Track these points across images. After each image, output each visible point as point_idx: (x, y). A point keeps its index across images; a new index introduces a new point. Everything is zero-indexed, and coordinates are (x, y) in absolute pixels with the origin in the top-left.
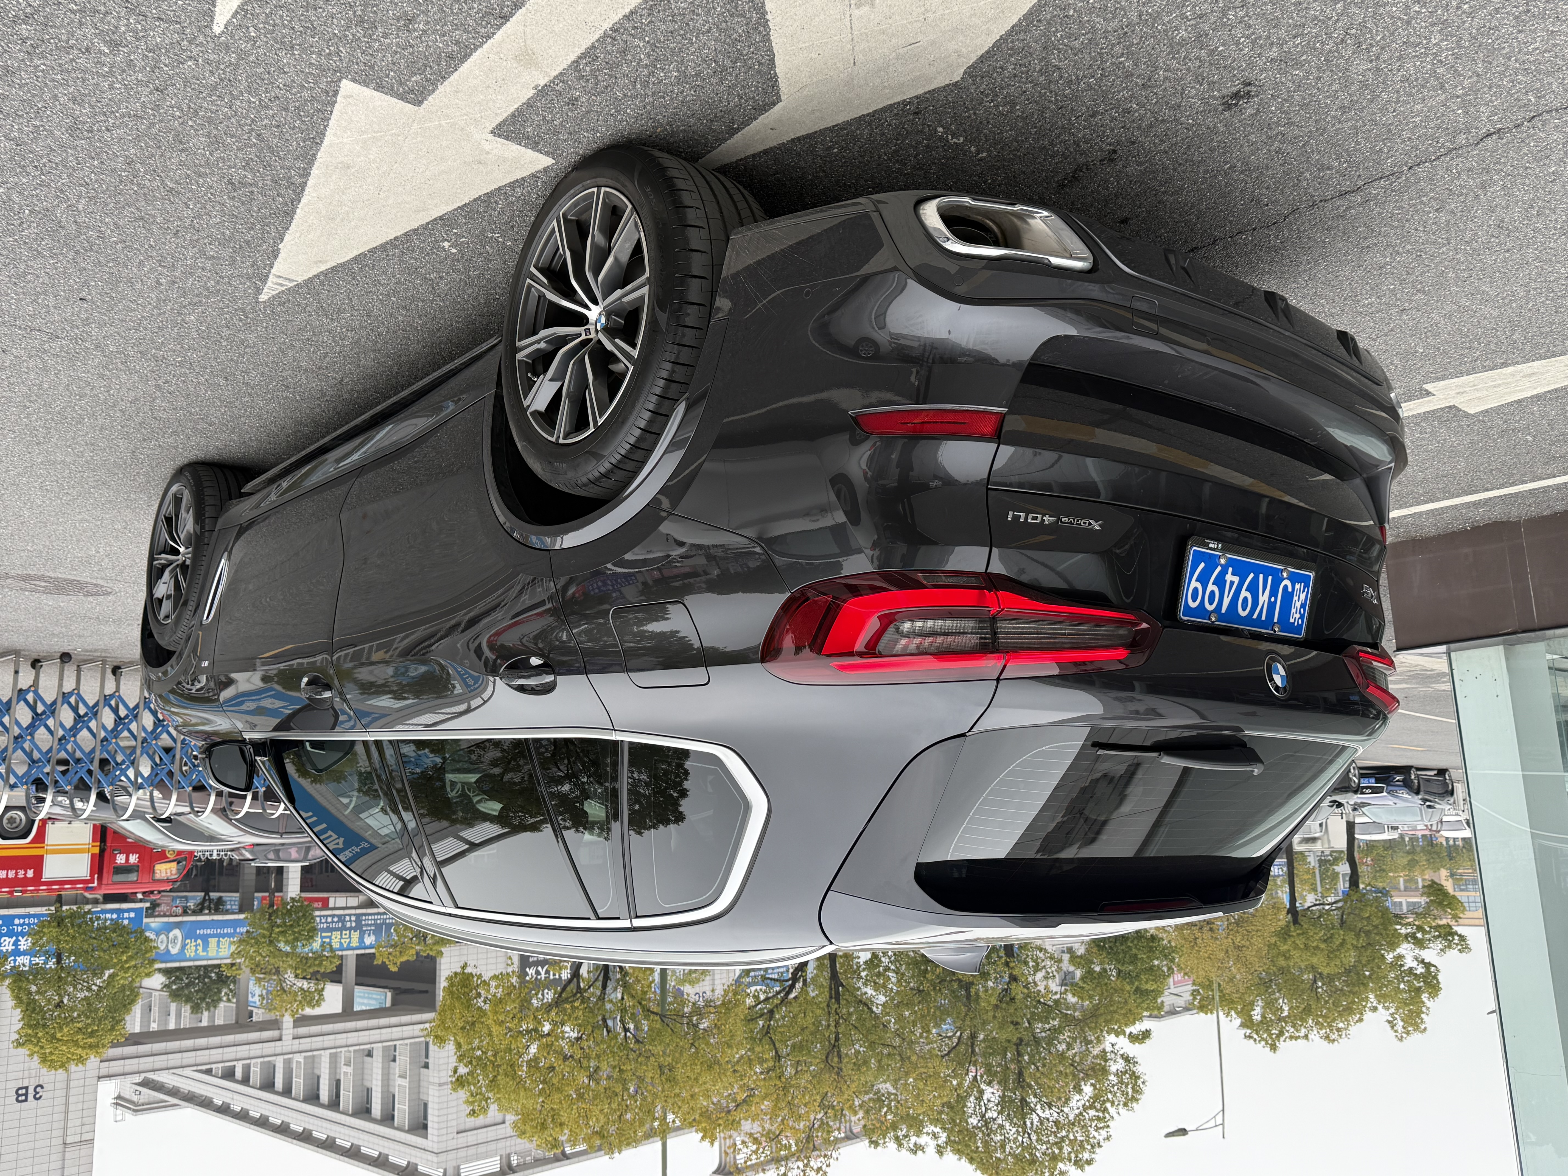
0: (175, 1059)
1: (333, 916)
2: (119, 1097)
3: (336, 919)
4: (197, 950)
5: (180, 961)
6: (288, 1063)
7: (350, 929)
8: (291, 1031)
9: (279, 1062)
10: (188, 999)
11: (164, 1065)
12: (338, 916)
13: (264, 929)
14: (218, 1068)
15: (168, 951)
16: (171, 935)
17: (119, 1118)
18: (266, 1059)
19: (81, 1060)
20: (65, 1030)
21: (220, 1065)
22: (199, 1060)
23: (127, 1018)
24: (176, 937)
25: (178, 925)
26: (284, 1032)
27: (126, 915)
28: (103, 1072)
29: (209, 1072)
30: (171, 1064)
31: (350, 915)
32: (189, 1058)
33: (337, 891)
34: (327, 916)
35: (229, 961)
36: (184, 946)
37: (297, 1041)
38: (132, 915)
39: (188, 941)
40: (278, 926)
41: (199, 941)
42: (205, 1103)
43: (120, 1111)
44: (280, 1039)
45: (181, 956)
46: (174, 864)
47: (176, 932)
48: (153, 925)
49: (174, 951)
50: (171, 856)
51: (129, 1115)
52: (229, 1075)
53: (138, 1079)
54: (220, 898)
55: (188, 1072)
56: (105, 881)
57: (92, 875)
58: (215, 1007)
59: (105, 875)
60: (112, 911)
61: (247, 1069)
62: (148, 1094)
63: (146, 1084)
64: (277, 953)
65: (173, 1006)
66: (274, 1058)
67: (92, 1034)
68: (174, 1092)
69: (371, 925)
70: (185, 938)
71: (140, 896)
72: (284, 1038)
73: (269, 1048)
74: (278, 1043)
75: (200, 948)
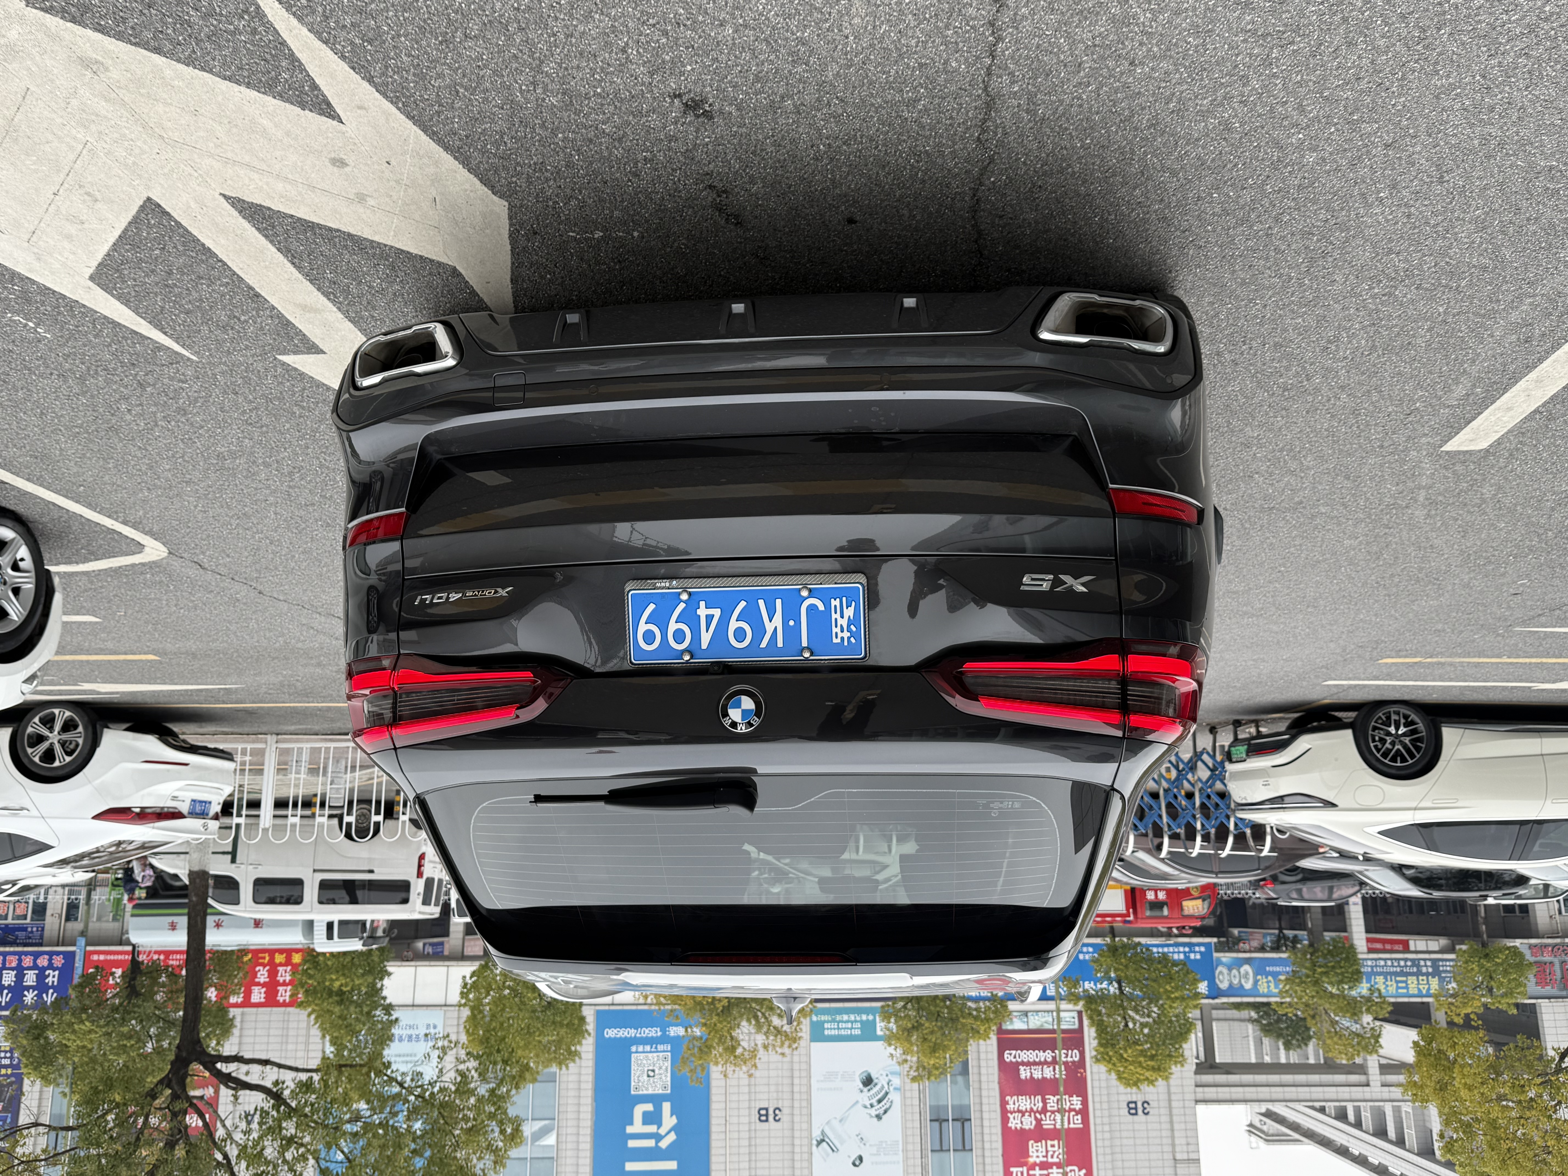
0: (1291, 1092)
1: (1406, 960)
2: (1251, 1125)
3: (1409, 963)
4: (1269, 987)
5: (1255, 996)
6: (1397, 1111)
7: (1427, 974)
8: (1378, 1077)
9: (1388, 1108)
10: (1279, 1036)
11: (1281, 1097)
12: (1411, 960)
13: (1306, 968)
14: (1330, 1106)
15: (1242, 986)
16: (1242, 970)
17: (1254, 1145)
18: (1377, 1104)
19: (1152, 1082)
20: (1130, 1051)
21: (1332, 1104)
22: (1315, 1096)
23: (1184, 1046)
24: (1247, 973)
25: (1248, 961)
26: (1371, 1078)
27: (1197, 949)
28: (1200, 1096)
29: (1322, 1110)
30: (1288, 1096)
31: (1425, 960)
32: (1304, 1092)
33: (1419, 934)
34: (1399, 960)
35: (1278, 999)
36: (1256, 982)
37: (1386, 1089)
38: (1203, 949)
39: (1259, 977)
40: (1320, 967)
41: (1270, 978)
42: (1325, 1143)
43: (1253, 1138)
44: (1368, 1085)
45: (1254, 992)
46: (1199, 902)
47: (1246, 968)
48: (1224, 960)
49: (1248, 986)
50: (1195, 893)
51: (1262, 1143)
52: (1342, 1116)
53: (1263, 1108)
54: (1295, 936)
55: (1299, 1106)
56: (1139, 915)
57: (1128, 910)
58: (1306, 1045)
59: (1139, 910)
60: (1184, 945)
61: (1357, 1111)
62: (1272, 1126)
63: (1269, 1114)
64: (1322, 993)
65: (1266, 1041)
66: (1381, 1104)
67: (1152, 1058)
68: (1295, 1127)
69: (1449, 972)
70: (1256, 974)
71: (1175, 931)
72: (1371, 1083)
73: (1357, 1092)
74: (1366, 1089)
75: (1272, 985)
